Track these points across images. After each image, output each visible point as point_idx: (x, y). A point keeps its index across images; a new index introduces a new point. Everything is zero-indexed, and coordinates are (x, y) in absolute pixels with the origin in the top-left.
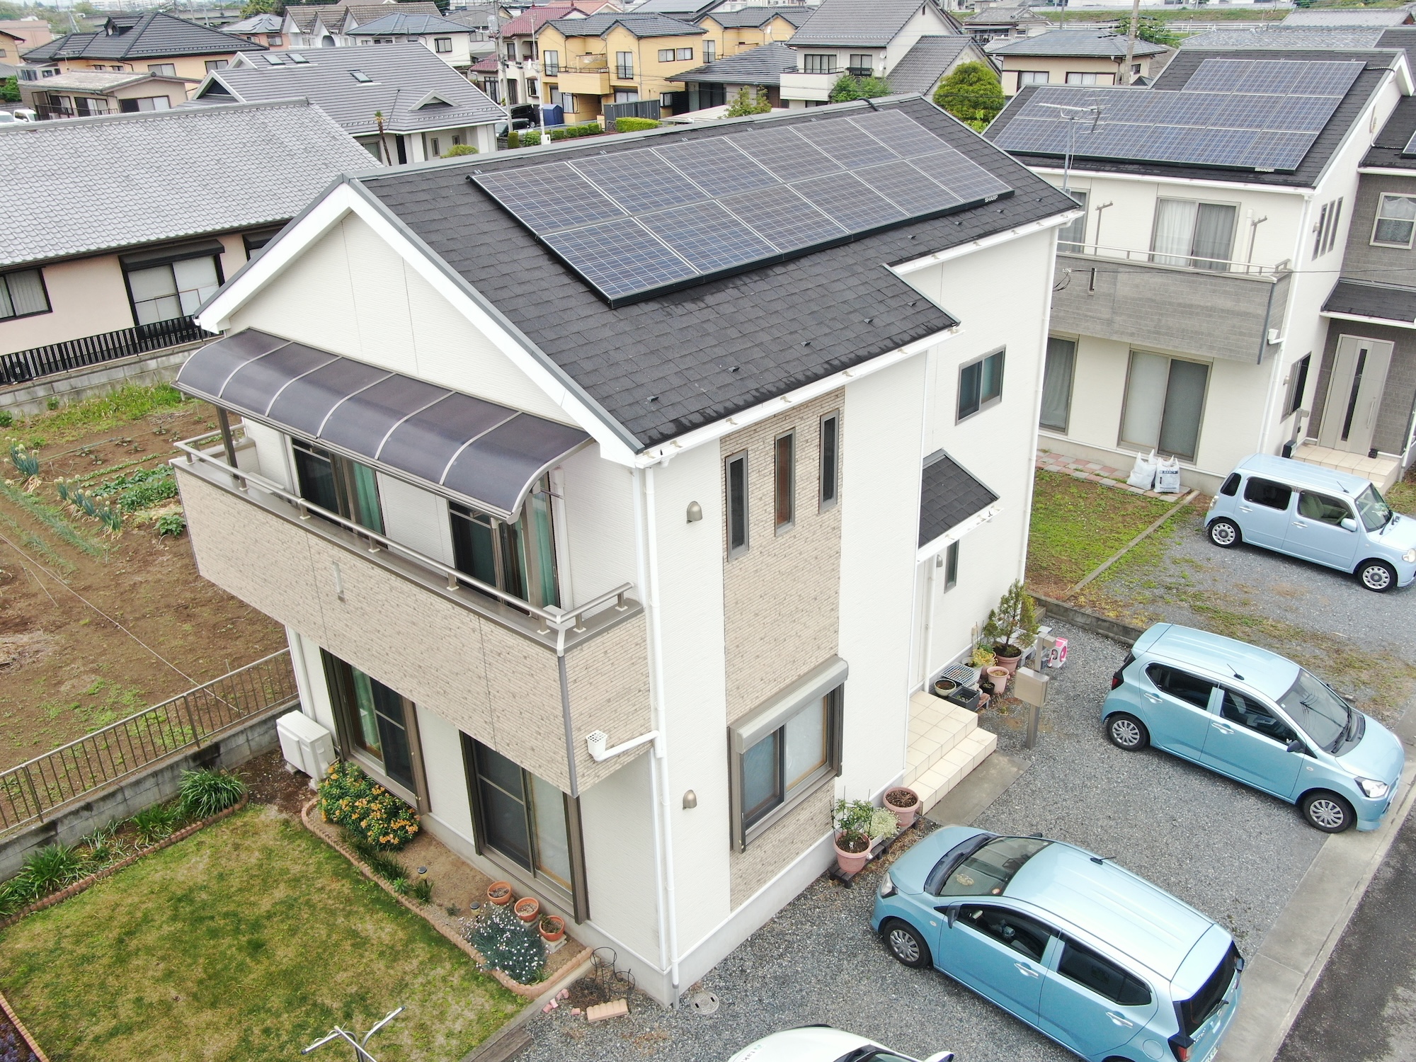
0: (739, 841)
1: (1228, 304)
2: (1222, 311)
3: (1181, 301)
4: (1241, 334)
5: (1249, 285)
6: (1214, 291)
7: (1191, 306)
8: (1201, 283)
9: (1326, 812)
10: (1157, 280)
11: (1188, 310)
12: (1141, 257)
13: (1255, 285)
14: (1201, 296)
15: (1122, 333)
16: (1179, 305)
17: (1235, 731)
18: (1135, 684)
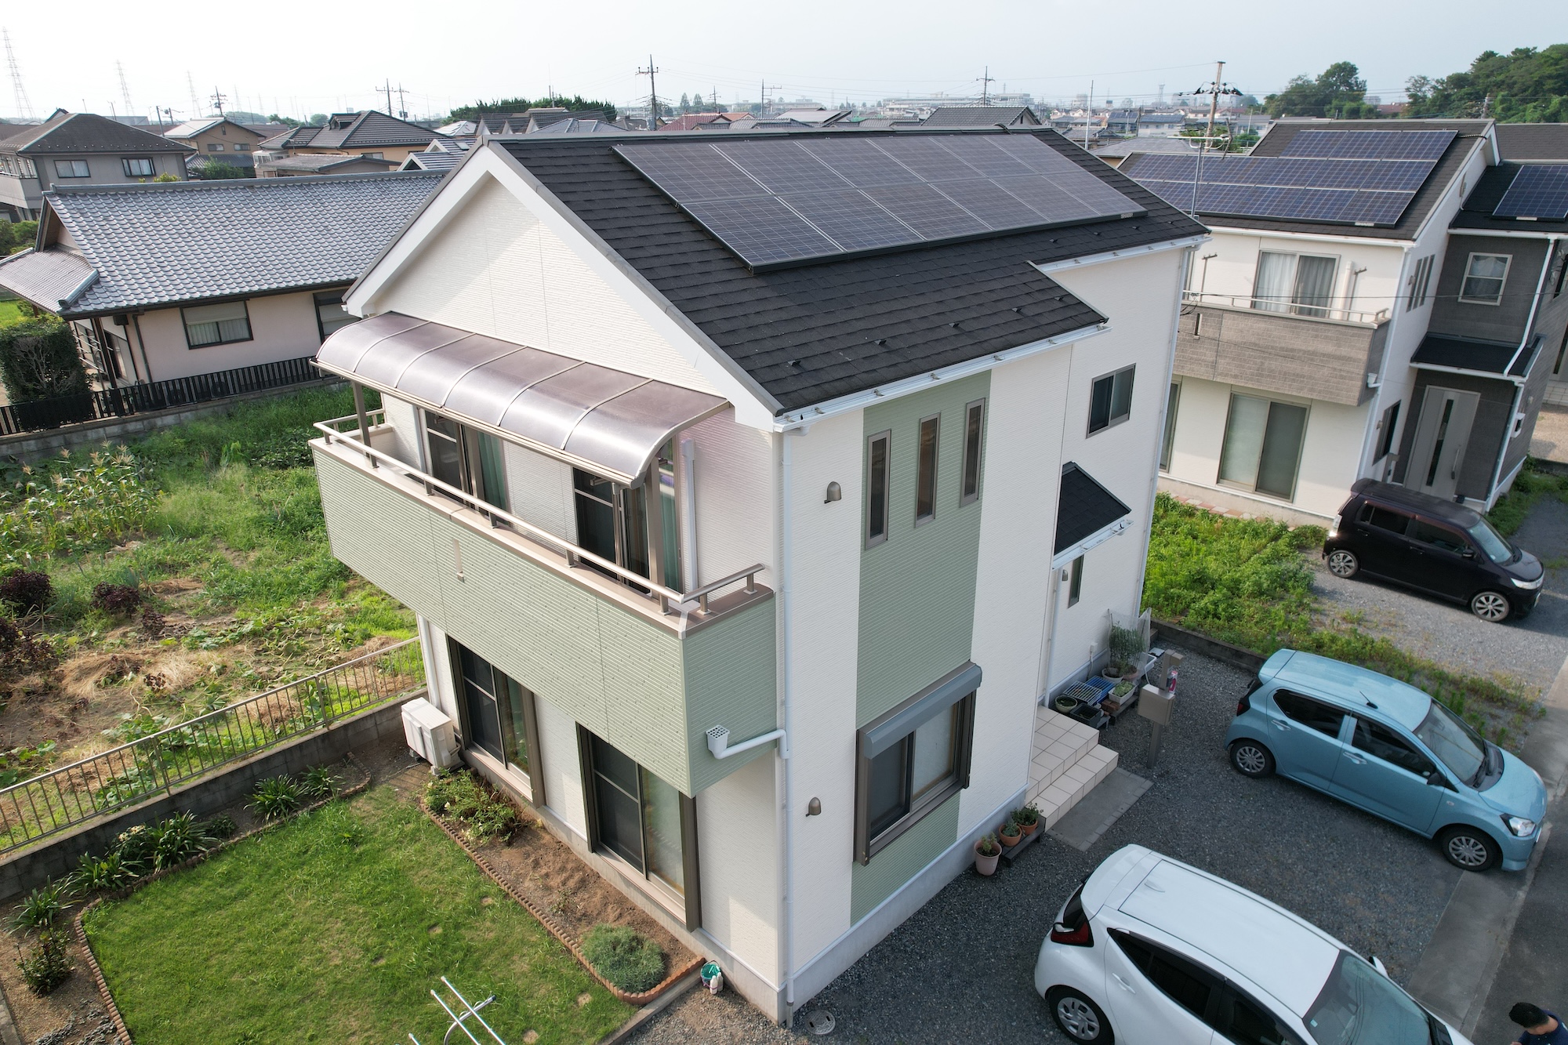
0: (863, 851)
1: (1329, 348)
2: (1324, 355)
3: (1283, 345)
4: (1342, 377)
5: (1350, 331)
6: (1317, 336)
7: (1292, 350)
8: (1303, 329)
9: (1468, 850)
10: (1261, 325)
11: (1289, 354)
12: (1244, 304)
13: (1355, 331)
14: (1304, 341)
15: (1226, 375)
16: (1282, 349)
17: (1368, 761)
18: (1262, 709)
